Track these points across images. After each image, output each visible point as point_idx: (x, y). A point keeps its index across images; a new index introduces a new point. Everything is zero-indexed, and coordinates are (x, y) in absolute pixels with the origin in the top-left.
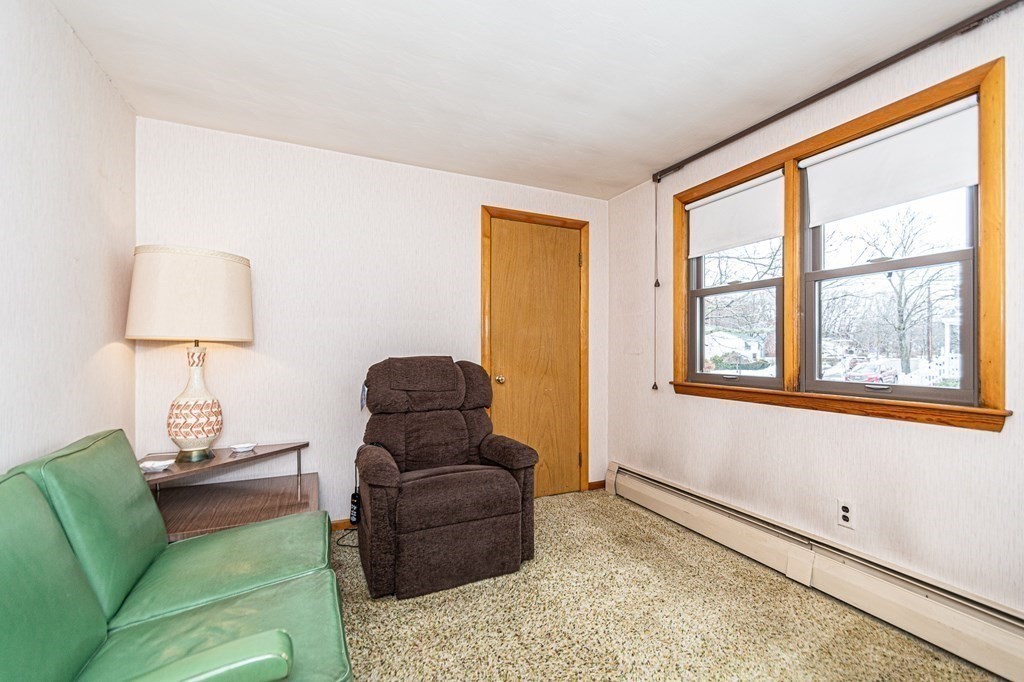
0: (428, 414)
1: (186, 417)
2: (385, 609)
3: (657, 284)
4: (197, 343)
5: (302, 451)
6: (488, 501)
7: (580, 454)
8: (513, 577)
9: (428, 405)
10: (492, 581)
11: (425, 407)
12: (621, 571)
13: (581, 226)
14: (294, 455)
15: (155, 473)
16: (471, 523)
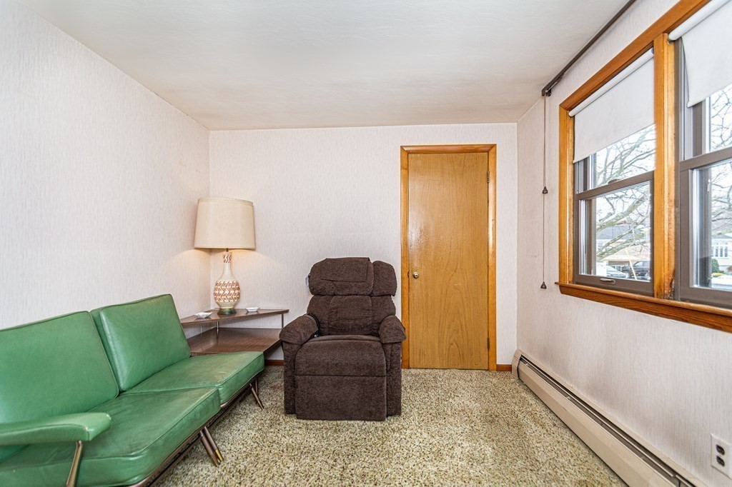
0: (347, 297)
1: (224, 290)
2: (286, 423)
3: (545, 191)
4: (227, 250)
5: (285, 315)
6: (358, 364)
7: (488, 339)
8: (378, 424)
9: (347, 291)
10: (361, 423)
11: (344, 293)
12: (465, 444)
13: (490, 149)
14: (281, 315)
15: (201, 318)
16: (345, 378)
